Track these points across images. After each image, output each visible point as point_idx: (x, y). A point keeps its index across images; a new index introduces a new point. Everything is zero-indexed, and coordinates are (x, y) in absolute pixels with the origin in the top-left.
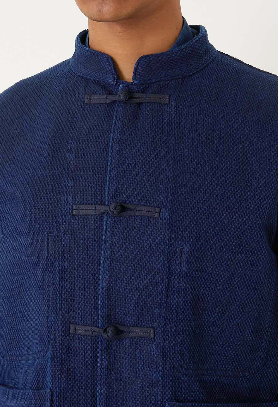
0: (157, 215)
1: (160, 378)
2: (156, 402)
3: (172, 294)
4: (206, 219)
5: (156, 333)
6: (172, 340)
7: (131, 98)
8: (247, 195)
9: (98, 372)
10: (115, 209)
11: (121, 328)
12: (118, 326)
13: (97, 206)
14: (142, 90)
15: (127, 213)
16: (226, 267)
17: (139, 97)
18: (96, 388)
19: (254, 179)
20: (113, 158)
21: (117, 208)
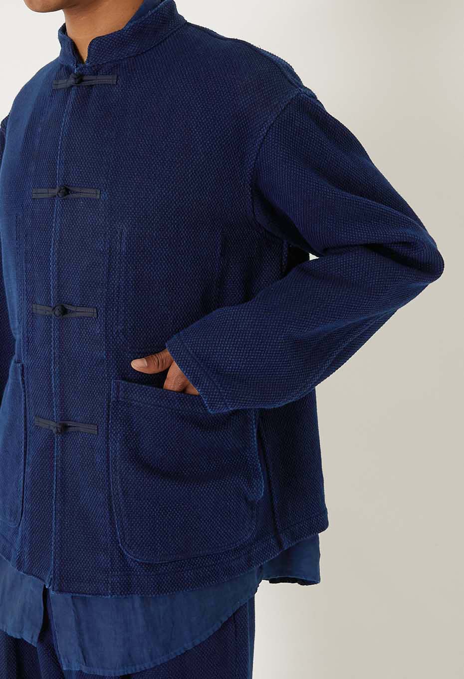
0: (98, 197)
1: (105, 357)
2: (104, 380)
3: (113, 274)
4: (144, 200)
5: (98, 313)
6: (114, 319)
7: (81, 81)
8: (188, 173)
9: (51, 350)
10: (59, 192)
11: (68, 307)
12: (64, 305)
13: (49, 189)
14: (94, 71)
15: (71, 196)
16: (169, 245)
17: (90, 79)
18: (51, 366)
19: (196, 155)
20: (62, 142)
21: (61, 191)
